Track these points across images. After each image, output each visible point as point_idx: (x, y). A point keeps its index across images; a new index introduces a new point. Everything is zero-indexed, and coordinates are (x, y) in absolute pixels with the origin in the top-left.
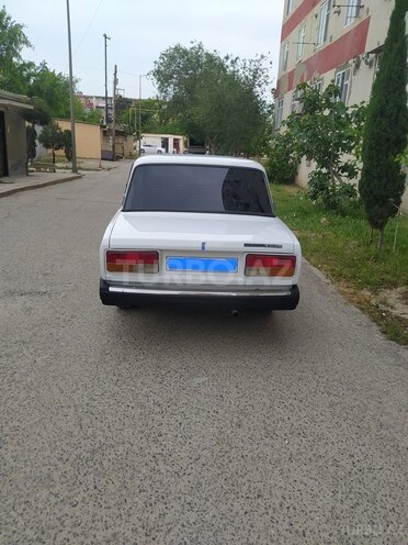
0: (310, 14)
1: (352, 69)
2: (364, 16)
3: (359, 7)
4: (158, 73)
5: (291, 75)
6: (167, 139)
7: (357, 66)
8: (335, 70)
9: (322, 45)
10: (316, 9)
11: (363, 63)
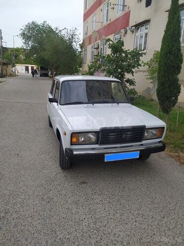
0: (98, 9)
1: (123, 34)
2: (126, 10)
3: (124, 6)
4: (23, 35)
5: (90, 37)
6: (28, 67)
7: (126, 33)
8: (113, 34)
9: (105, 23)
10: (101, 7)
11: (129, 31)
